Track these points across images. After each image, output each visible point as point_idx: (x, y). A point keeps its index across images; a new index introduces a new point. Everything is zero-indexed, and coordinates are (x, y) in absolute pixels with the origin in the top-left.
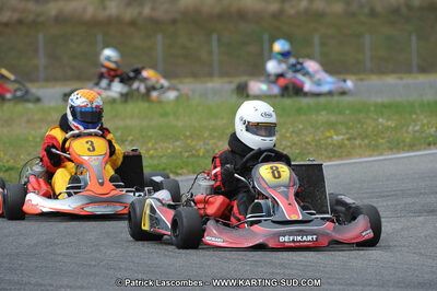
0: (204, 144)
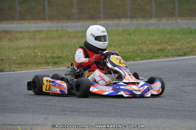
0: (147, 47)
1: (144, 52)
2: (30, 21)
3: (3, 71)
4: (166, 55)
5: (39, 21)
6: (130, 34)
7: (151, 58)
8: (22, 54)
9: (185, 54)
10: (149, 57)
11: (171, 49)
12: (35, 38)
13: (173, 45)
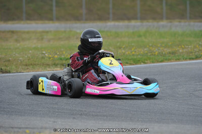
0: (158, 50)
1: (155, 55)
2: (37, 22)
3: (10, 72)
4: (177, 57)
5: (47, 22)
6: (140, 36)
7: (162, 61)
8: (29, 55)
9: (197, 58)
10: (160, 60)
11: (182, 52)
12: (42, 39)
13: (185, 48)
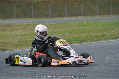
0: (94, 34)
1: (92, 37)
2: (23, 19)
3: (7, 50)
4: (105, 38)
5: (28, 19)
6: (83, 26)
7: (96, 41)
8: (18, 40)
9: (117, 38)
10: (95, 40)
11: (108, 35)
12: (26, 29)
13: (110, 32)
